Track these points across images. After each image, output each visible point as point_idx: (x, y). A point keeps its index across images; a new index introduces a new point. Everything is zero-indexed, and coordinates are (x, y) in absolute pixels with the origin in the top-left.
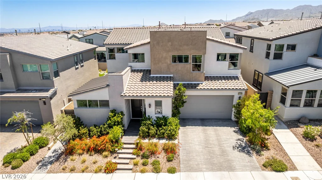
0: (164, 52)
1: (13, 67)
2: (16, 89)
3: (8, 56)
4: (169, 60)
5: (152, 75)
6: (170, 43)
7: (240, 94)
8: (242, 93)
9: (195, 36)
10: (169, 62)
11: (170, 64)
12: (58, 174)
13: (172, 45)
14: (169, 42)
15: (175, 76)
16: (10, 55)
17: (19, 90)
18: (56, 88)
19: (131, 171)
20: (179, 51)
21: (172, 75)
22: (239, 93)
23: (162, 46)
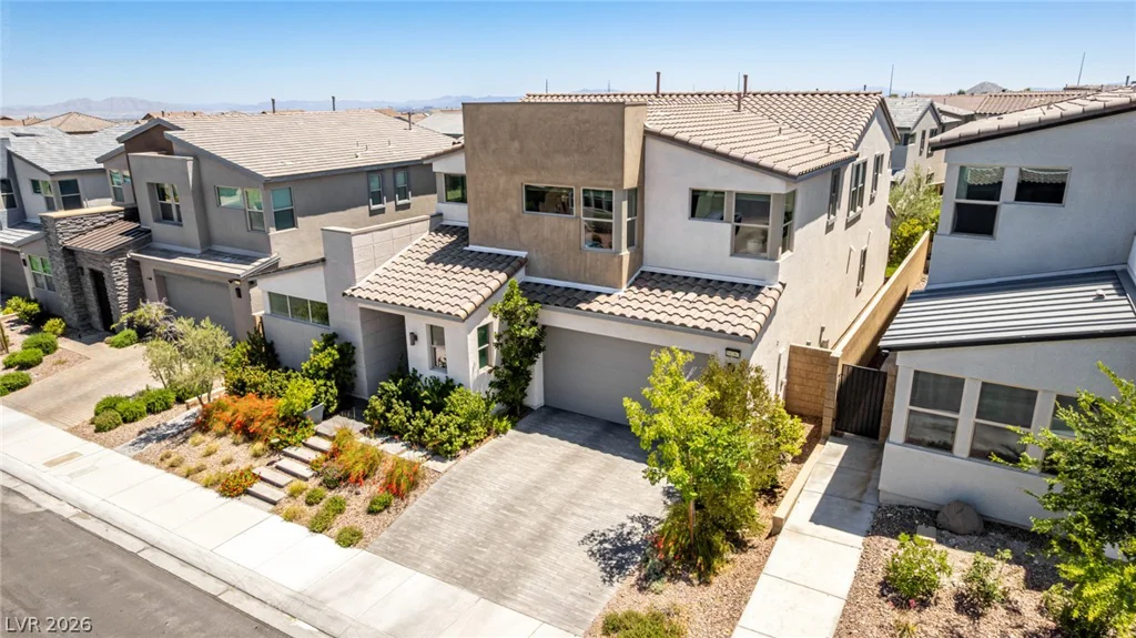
0: (499, 171)
1: (200, 192)
2: (202, 247)
3: (190, 165)
4: (517, 202)
5: (471, 248)
6: (516, 144)
7: (732, 354)
8: (739, 351)
9: (587, 121)
10: (515, 208)
11: (519, 216)
12: (146, 466)
13: (521, 151)
14: (513, 139)
15: (534, 256)
16: (196, 160)
17: (209, 253)
18: (274, 255)
19: (271, 507)
20: (543, 173)
21: (523, 254)
22: (727, 349)
23: (494, 151)
